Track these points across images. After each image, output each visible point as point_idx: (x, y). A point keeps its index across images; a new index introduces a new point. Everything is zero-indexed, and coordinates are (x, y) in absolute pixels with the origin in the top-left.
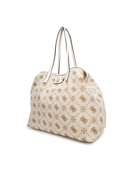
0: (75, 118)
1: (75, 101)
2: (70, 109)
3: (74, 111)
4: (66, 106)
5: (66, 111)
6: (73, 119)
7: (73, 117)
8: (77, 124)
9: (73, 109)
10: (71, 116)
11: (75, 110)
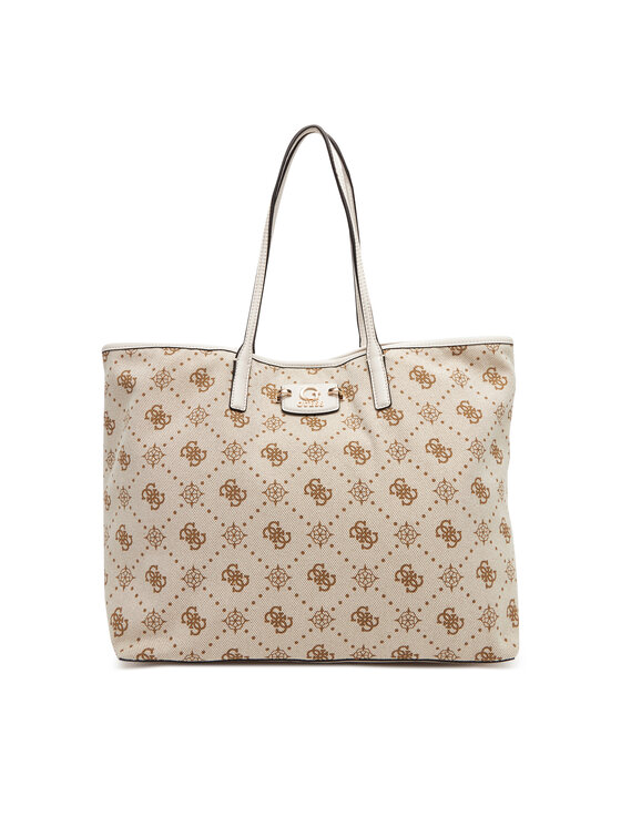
0: (460, 570)
3: (452, 544)
4: (418, 524)
5: (419, 546)
6: (451, 577)
8: (464, 593)
9: (449, 534)
10: (441, 567)
11: (458, 537)
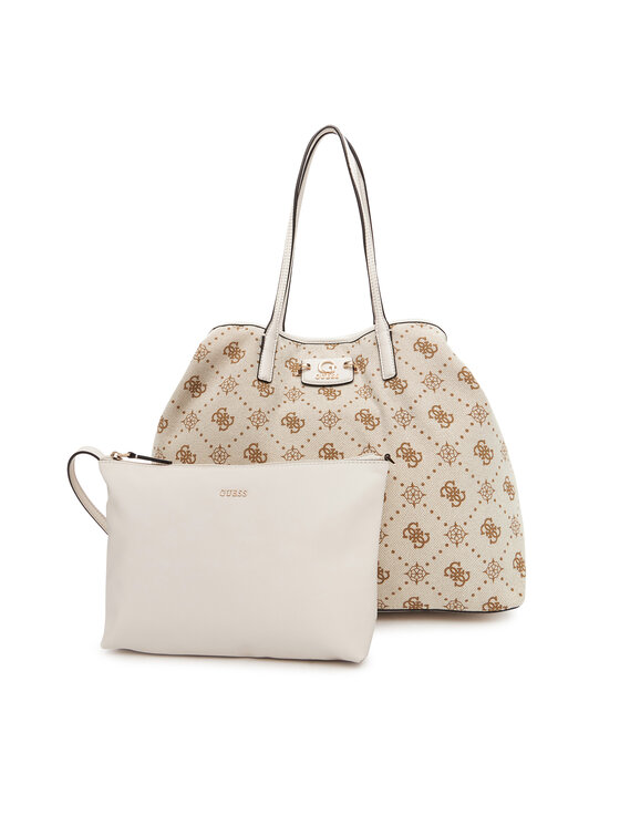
0: (465, 528)
1: (460, 464)
2: (443, 496)
3: (456, 503)
4: (423, 484)
5: (425, 505)
6: (456, 534)
7: (456, 525)
8: (469, 548)
9: (453, 494)
10: (446, 525)
11: (462, 497)
